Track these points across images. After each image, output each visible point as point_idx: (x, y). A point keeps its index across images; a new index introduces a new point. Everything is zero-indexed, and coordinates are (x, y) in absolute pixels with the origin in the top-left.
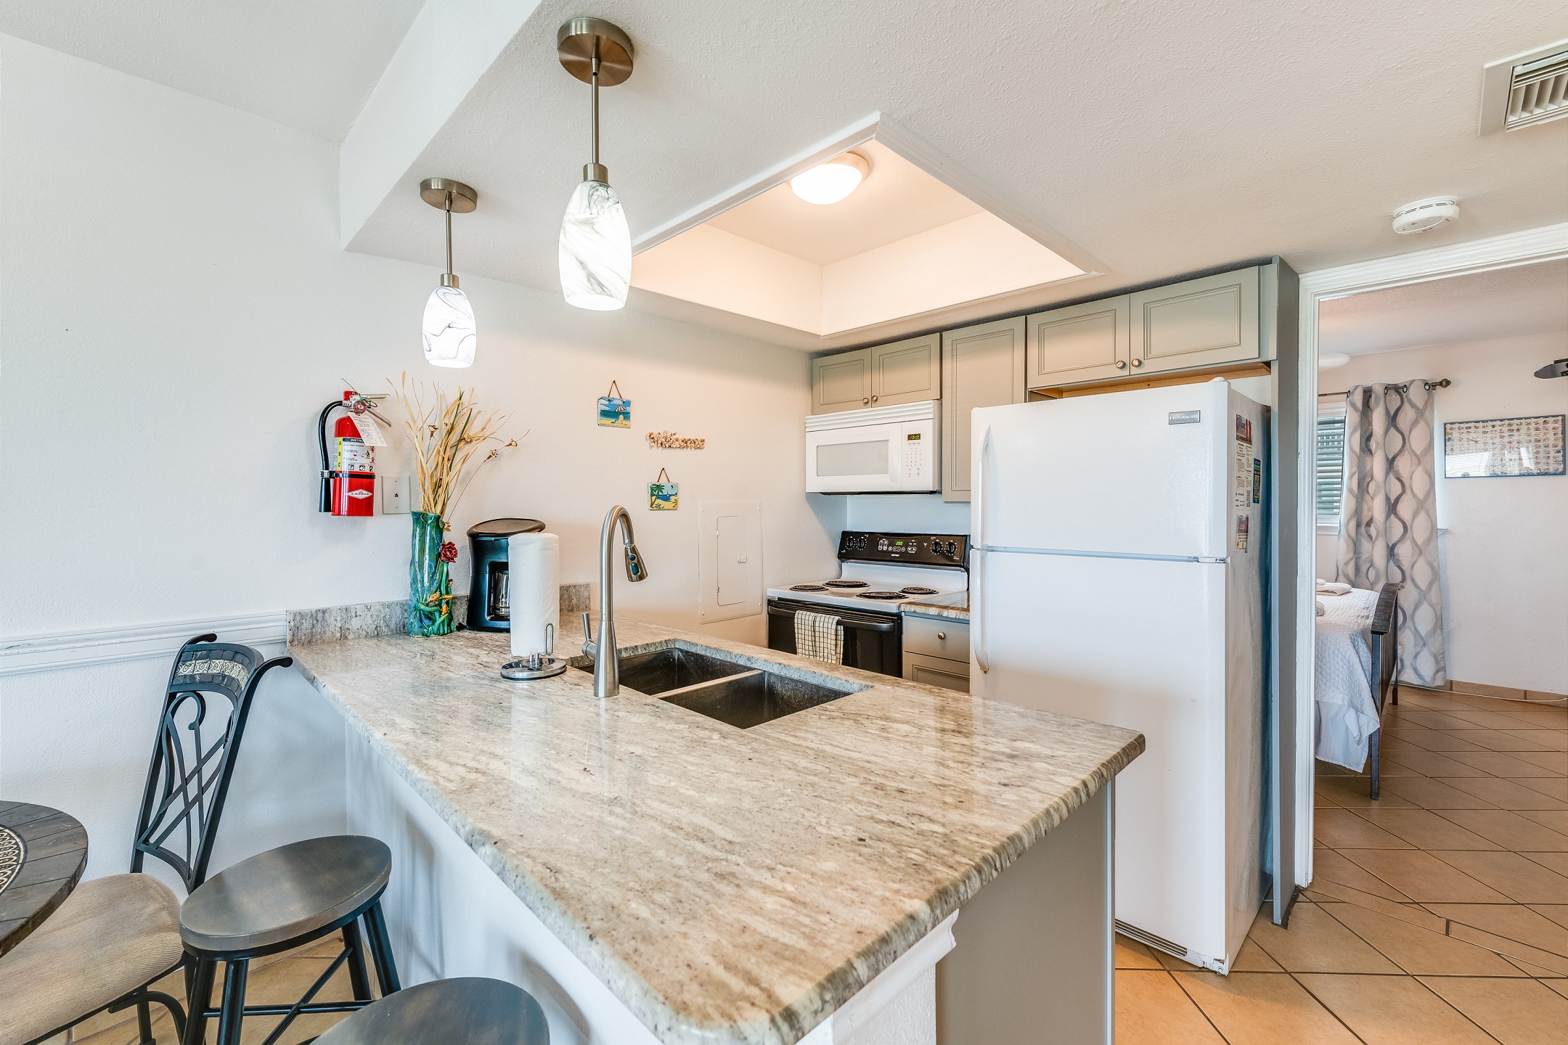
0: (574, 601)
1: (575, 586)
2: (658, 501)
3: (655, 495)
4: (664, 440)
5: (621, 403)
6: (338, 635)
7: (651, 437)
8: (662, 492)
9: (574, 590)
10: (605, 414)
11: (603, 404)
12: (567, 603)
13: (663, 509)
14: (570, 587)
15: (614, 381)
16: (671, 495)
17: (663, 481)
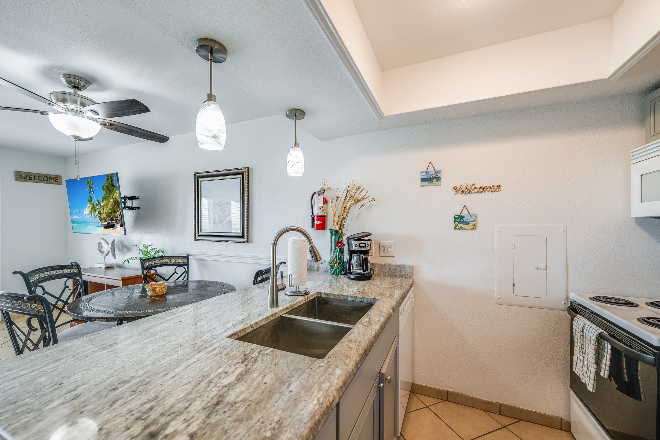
0: (403, 273)
1: (403, 266)
2: (460, 225)
3: (457, 221)
4: (464, 189)
5: (434, 173)
6: (317, 269)
7: (455, 188)
8: (463, 220)
9: (403, 268)
10: (423, 180)
11: (423, 175)
12: (399, 273)
13: (464, 229)
14: (400, 265)
15: (430, 162)
16: (470, 221)
17: (465, 213)
